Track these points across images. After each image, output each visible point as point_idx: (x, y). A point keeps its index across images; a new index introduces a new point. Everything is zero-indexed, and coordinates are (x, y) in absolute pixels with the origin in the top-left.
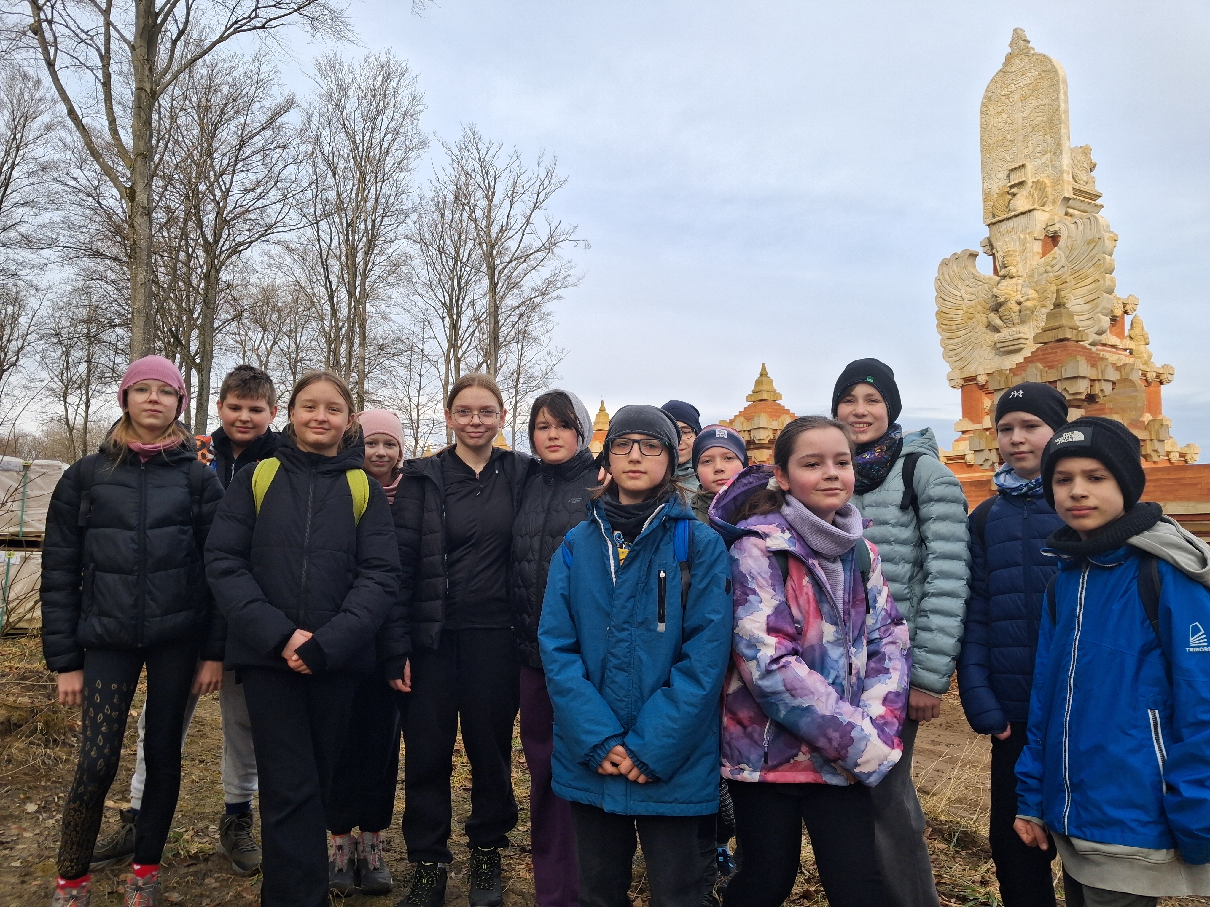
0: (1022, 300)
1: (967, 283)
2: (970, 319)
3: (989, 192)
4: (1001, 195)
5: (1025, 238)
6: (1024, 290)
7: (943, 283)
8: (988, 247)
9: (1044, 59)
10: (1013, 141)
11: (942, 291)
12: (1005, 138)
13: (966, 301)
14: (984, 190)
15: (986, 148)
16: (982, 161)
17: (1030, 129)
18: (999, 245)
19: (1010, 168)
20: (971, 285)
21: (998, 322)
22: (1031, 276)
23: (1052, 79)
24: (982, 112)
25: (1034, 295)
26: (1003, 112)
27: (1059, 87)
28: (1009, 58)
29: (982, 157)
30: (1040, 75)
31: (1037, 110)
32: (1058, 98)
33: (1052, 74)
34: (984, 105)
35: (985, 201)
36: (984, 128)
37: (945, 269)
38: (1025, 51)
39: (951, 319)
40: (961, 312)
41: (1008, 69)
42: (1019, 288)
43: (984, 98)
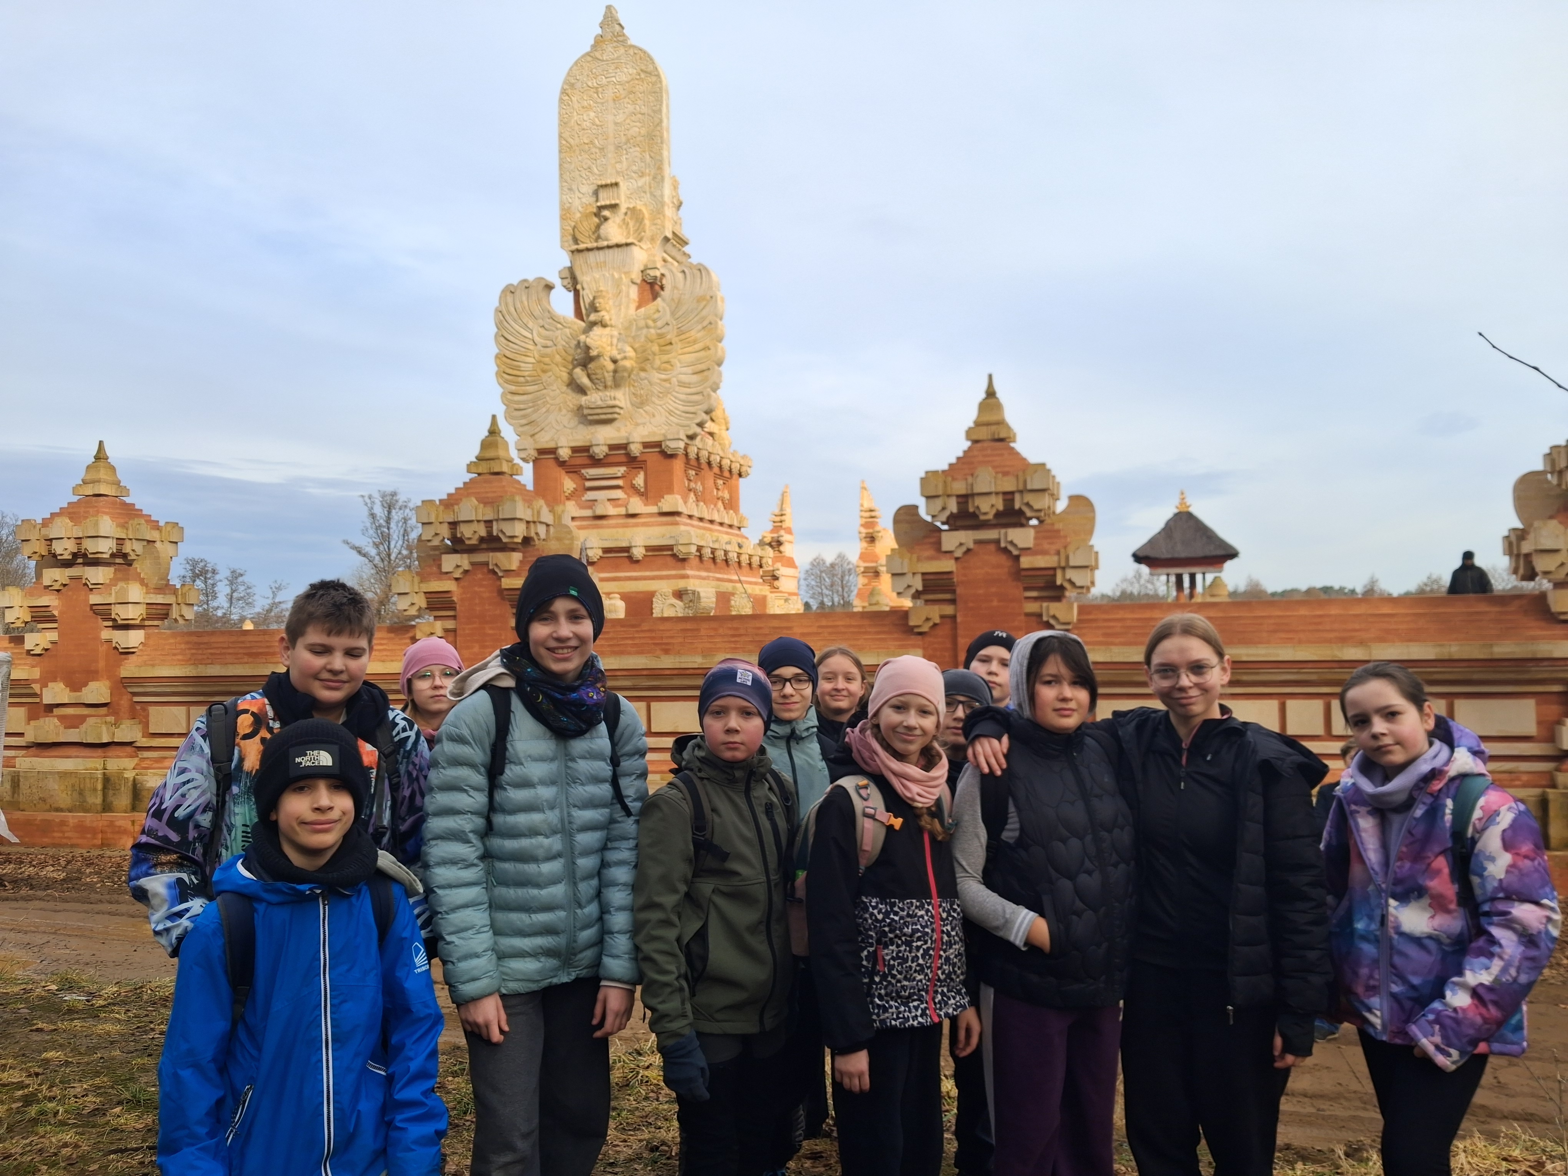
0: (619, 357)
1: (541, 322)
2: (544, 371)
3: (569, 208)
4: (586, 216)
5: (621, 278)
6: (620, 345)
7: (507, 317)
8: (569, 280)
9: (642, 57)
10: (602, 149)
11: (505, 328)
12: (592, 142)
13: (539, 347)
14: (562, 204)
15: (565, 148)
16: (560, 165)
17: (624, 139)
18: (585, 279)
19: (600, 183)
20: (546, 326)
21: (585, 381)
22: (628, 328)
23: (654, 84)
24: (561, 99)
25: (631, 353)
26: (588, 108)
27: (662, 97)
28: (599, 42)
29: (561, 159)
30: (639, 75)
31: (633, 118)
32: (660, 111)
33: (654, 79)
34: (564, 92)
35: (563, 218)
36: (563, 123)
37: (510, 299)
38: (620, 39)
39: (517, 368)
40: (532, 360)
41: (598, 54)
42: (615, 341)
43: (565, 82)
